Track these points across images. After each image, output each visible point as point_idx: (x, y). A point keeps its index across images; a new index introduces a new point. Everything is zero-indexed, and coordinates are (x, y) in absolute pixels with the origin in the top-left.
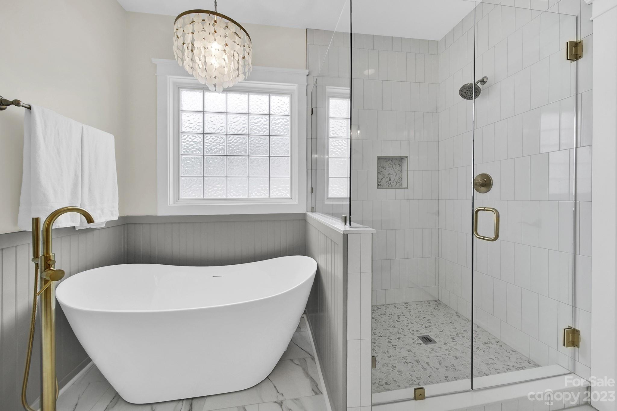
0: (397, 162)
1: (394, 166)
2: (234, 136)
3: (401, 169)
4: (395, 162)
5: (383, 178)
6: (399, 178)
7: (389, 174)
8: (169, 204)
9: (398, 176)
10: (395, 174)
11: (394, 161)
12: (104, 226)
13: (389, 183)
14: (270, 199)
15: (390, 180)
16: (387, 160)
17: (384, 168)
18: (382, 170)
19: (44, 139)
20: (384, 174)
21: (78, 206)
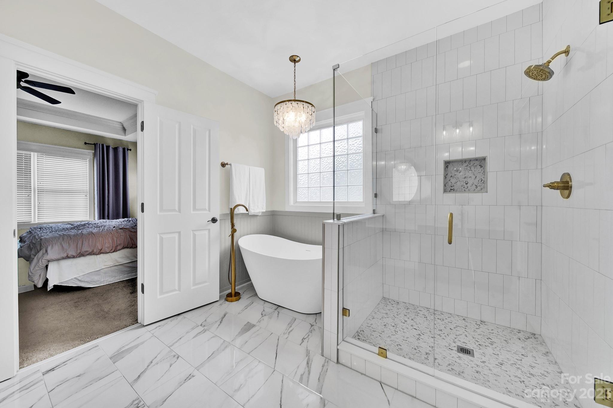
0: (477, 163)
1: (473, 168)
2: (325, 158)
3: (483, 170)
4: (474, 163)
5: (456, 181)
6: (480, 181)
7: (465, 178)
8: (291, 204)
9: (478, 179)
10: (474, 177)
11: (472, 163)
12: (260, 214)
13: (466, 187)
14: (348, 202)
15: (466, 184)
16: (462, 162)
17: (459, 172)
18: (456, 173)
19: (235, 177)
20: (458, 178)
21: (243, 204)
